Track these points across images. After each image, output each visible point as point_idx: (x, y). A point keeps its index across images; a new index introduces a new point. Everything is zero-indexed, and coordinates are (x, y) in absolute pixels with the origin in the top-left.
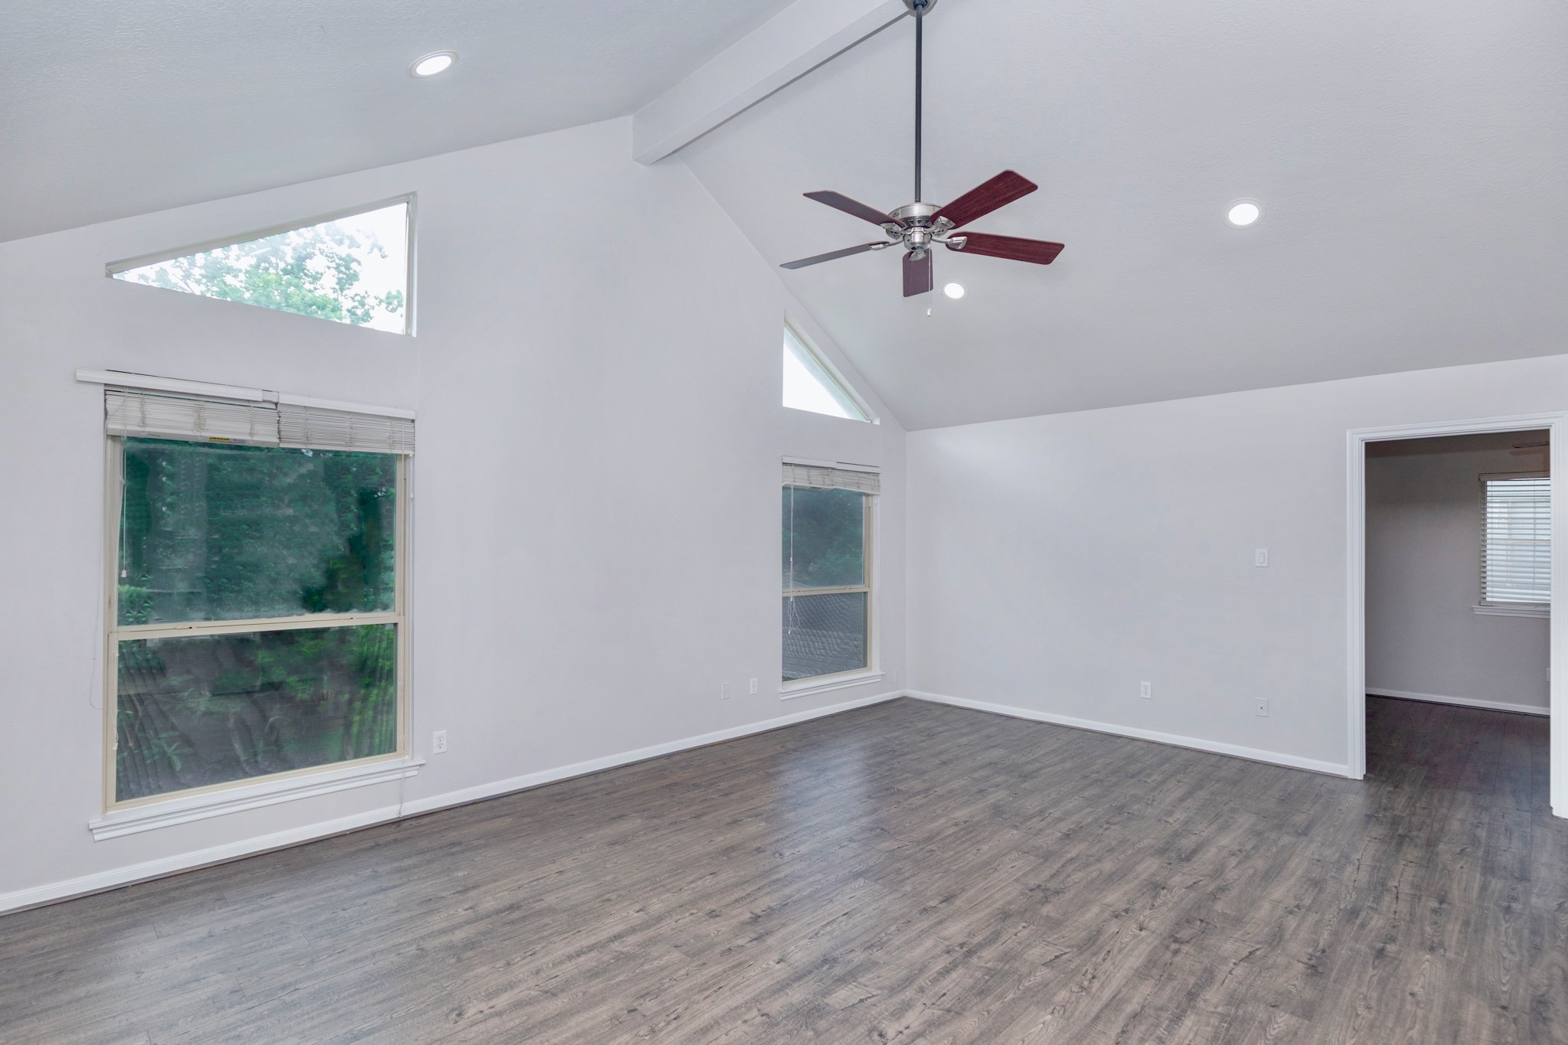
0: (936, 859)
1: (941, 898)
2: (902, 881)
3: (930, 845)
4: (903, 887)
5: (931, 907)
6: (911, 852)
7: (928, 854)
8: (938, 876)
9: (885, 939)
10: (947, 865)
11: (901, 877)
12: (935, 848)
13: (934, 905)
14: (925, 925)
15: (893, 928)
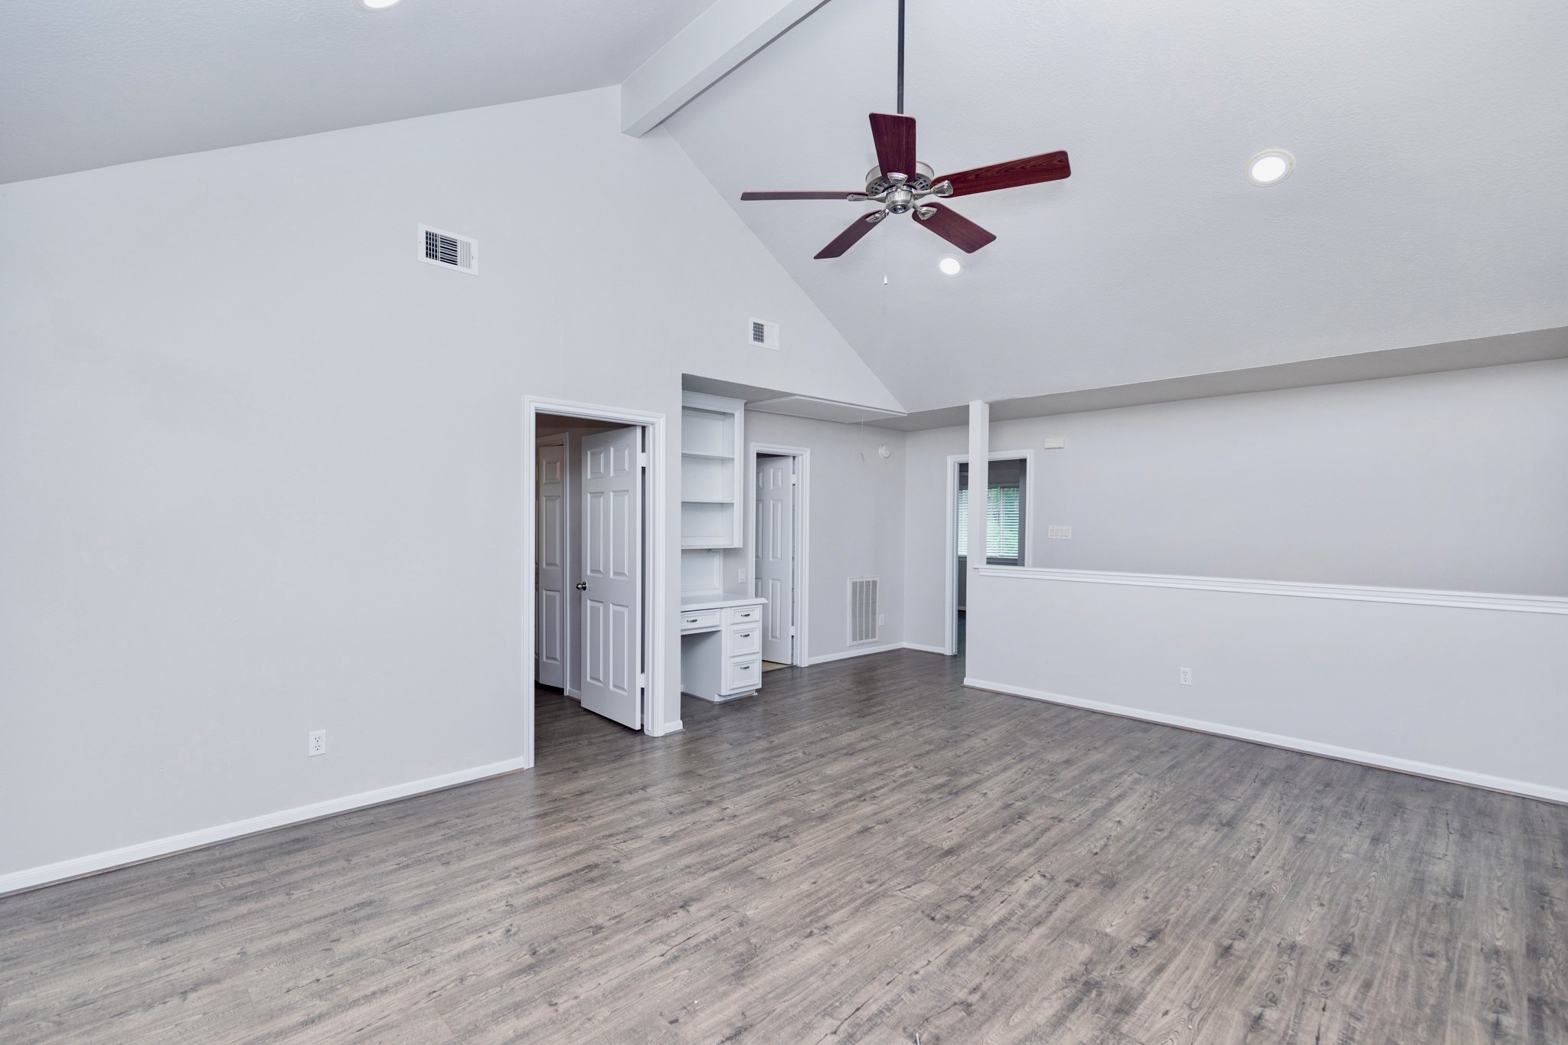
0: (868, 871)
1: (872, 830)
2: (906, 846)
3: (871, 891)
4: (904, 841)
5: (881, 824)
6: (895, 881)
7: (876, 877)
8: (870, 851)
9: (918, 804)
10: (857, 863)
11: (906, 850)
12: (867, 885)
13: (878, 826)
14: (888, 812)
15: (912, 810)
